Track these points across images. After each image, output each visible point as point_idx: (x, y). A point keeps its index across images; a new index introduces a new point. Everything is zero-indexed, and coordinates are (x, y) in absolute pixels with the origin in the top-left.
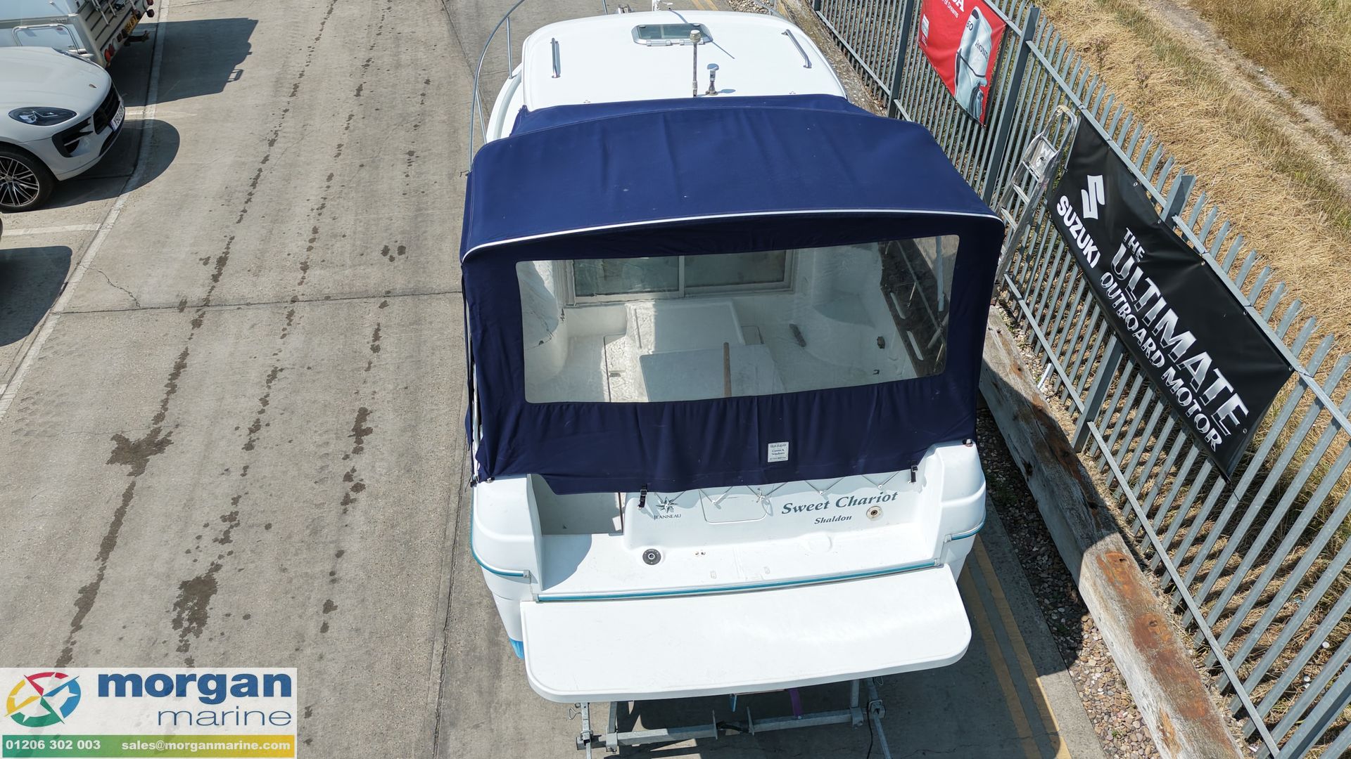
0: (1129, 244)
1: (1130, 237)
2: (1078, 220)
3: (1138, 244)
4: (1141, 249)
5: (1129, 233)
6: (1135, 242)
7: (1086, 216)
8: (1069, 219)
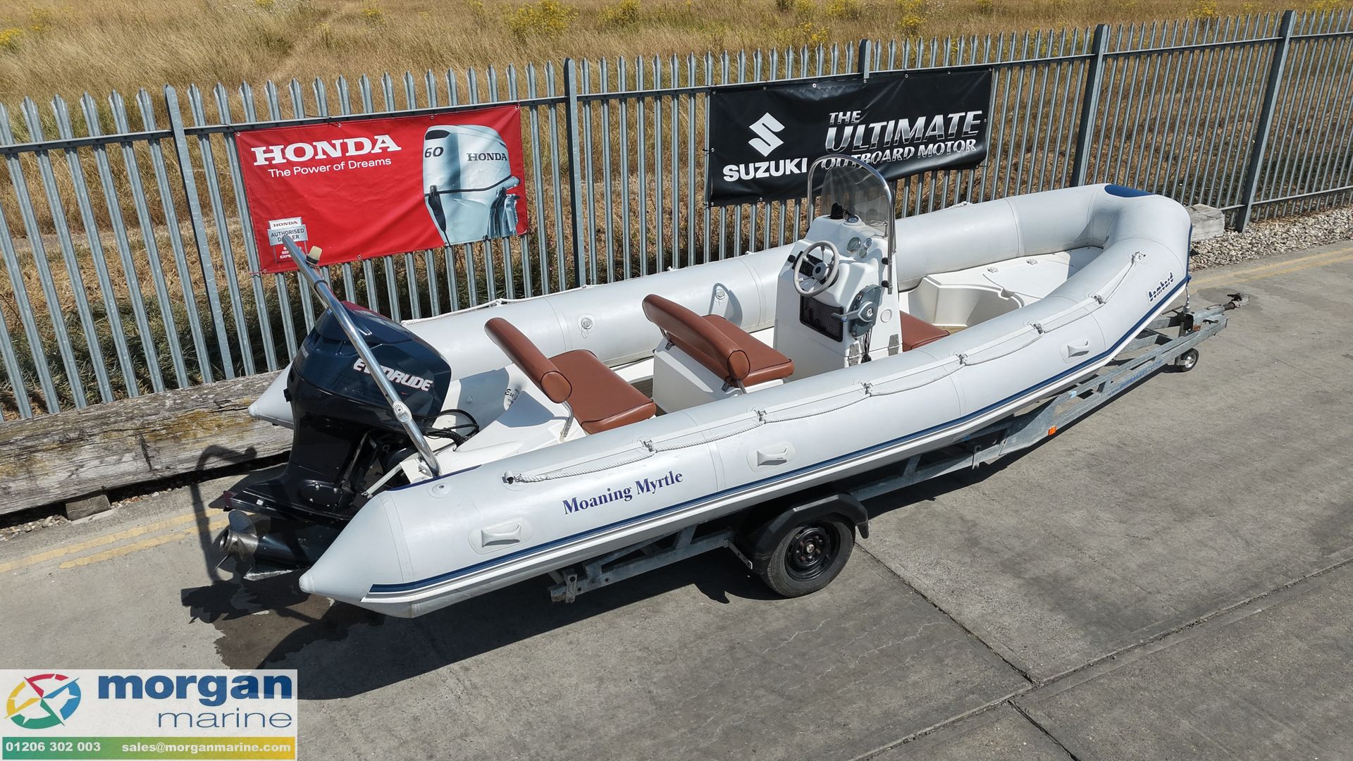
0: (839, 121)
1: (837, 116)
2: (757, 165)
3: (849, 113)
4: (855, 113)
5: (833, 115)
6: (844, 115)
7: (766, 155)
8: (747, 173)
